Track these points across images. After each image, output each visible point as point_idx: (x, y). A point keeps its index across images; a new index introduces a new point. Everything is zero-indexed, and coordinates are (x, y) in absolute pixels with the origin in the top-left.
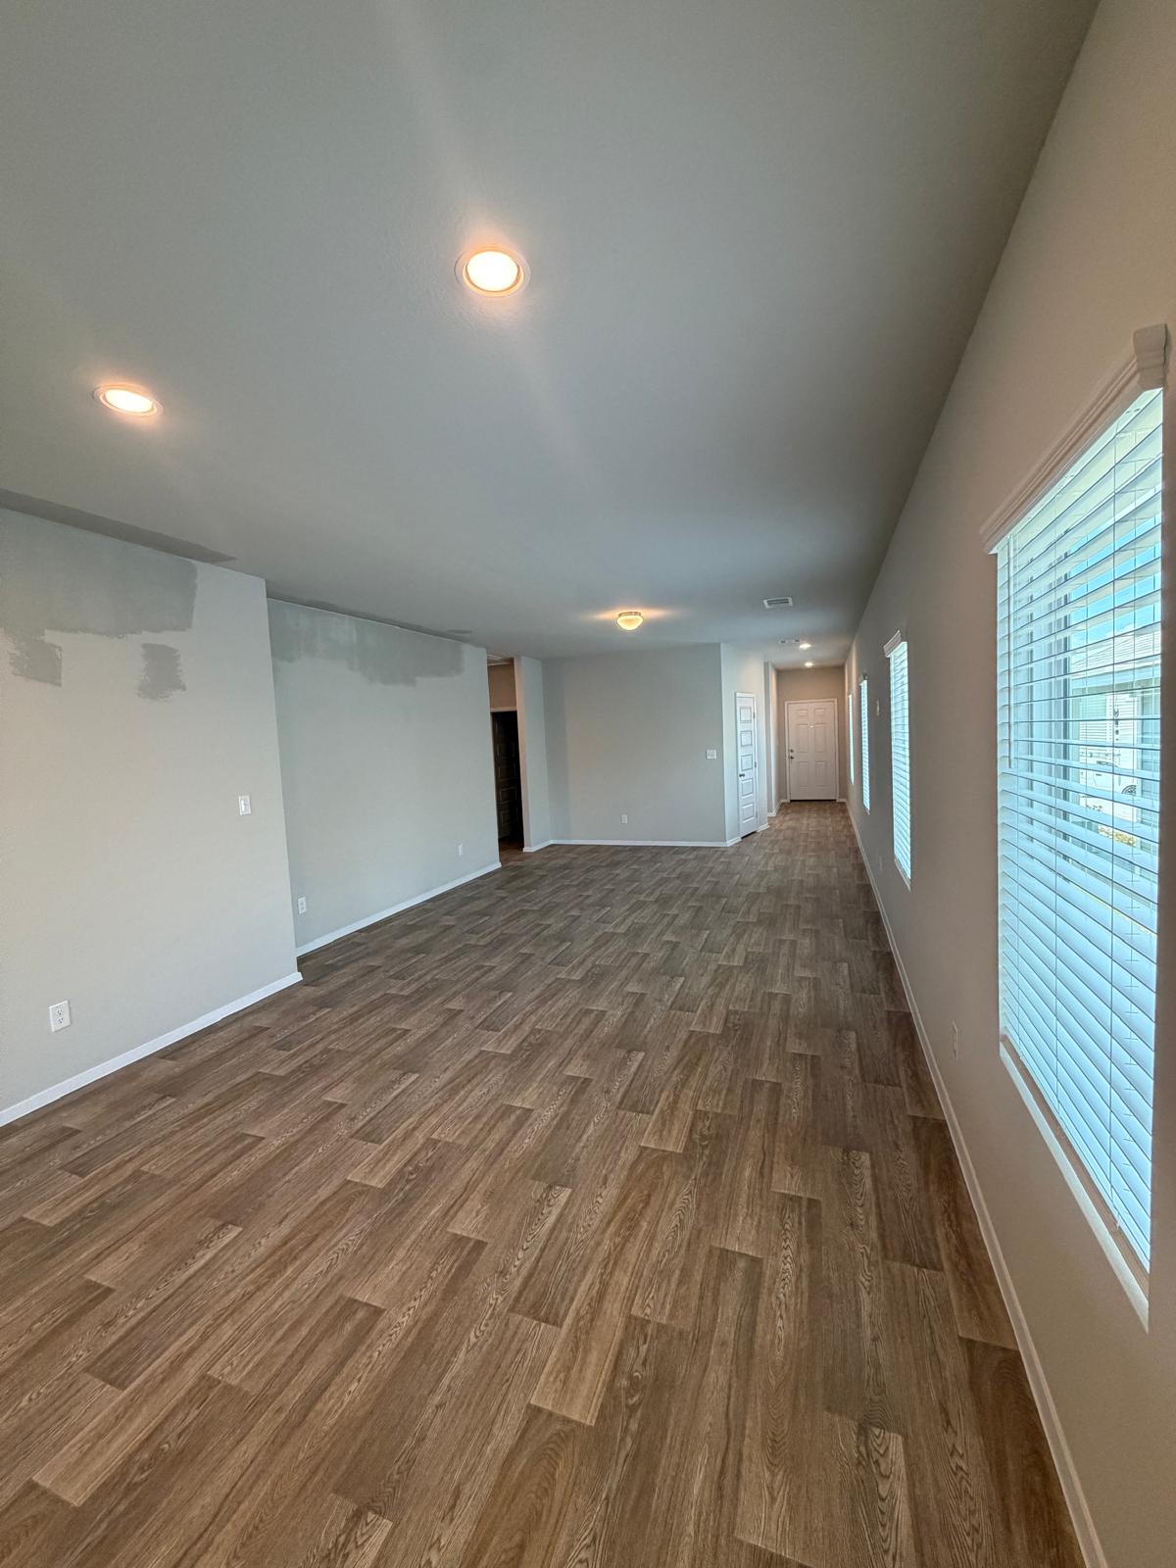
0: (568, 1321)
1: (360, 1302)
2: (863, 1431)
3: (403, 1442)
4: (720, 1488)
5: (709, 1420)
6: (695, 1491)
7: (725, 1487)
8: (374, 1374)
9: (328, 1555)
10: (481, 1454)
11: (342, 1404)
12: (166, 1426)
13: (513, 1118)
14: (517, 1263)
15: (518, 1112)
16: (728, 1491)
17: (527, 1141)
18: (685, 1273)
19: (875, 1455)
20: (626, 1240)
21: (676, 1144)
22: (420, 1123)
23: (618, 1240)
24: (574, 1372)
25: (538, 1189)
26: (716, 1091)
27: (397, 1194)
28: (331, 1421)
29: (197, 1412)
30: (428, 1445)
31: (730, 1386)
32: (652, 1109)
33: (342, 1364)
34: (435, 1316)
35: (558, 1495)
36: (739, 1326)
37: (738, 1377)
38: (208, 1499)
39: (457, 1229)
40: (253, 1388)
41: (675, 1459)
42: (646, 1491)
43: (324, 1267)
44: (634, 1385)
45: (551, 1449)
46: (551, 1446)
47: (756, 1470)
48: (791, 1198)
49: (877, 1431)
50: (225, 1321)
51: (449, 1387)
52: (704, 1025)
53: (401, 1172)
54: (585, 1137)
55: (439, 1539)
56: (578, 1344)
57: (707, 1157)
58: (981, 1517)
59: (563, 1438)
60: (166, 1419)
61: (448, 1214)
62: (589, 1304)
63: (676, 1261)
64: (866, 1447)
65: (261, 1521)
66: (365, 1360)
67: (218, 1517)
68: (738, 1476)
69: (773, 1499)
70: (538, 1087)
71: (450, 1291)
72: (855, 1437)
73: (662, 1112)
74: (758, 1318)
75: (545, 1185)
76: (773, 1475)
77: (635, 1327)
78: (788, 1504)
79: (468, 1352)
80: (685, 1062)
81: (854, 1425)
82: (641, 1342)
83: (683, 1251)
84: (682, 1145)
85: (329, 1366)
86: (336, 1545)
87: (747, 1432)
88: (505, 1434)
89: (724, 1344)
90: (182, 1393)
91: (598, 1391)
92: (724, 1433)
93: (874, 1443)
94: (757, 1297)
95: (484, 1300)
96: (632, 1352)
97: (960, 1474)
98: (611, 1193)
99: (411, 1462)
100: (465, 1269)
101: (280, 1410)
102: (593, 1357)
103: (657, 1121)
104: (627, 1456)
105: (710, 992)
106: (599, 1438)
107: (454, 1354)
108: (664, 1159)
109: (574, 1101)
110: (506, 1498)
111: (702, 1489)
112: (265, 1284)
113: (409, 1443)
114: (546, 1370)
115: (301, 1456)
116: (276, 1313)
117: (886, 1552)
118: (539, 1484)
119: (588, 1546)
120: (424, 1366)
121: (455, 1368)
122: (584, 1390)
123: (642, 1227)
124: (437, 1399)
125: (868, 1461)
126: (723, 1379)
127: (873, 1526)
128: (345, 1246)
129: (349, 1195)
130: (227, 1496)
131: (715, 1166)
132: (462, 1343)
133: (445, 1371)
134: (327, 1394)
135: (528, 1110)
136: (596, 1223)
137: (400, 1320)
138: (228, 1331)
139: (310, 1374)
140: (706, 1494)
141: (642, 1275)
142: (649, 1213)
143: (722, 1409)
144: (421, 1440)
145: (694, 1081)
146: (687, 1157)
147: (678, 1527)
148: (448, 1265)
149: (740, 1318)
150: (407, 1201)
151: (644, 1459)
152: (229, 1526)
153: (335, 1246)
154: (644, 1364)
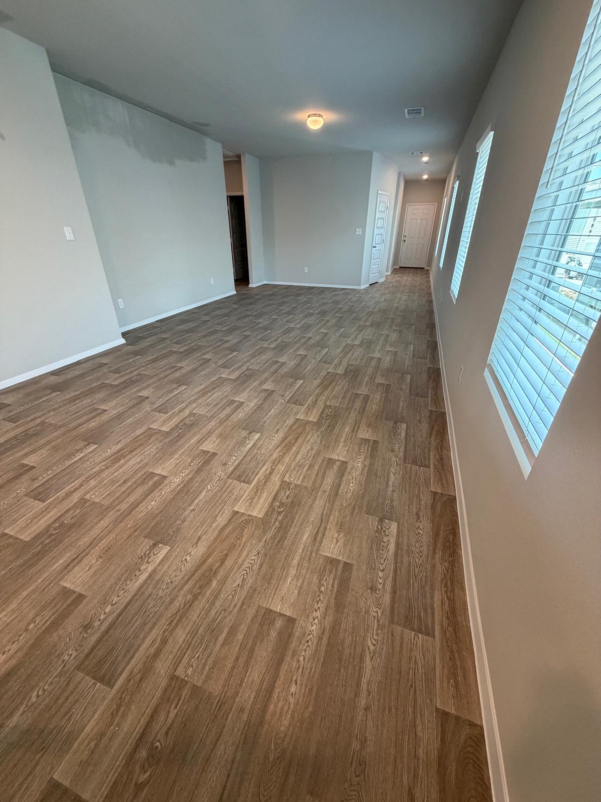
0: (254, 483)
1: (156, 474)
2: (381, 521)
3: (175, 522)
4: (315, 539)
5: (314, 516)
6: (304, 539)
7: (317, 538)
8: (162, 499)
9: (142, 557)
10: (211, 526)
11: (147, 509)
12: (65, 515)
13: (234, 405)
14: (232, 461)
15: (237, 403)
16: (318, 539)
17: (240, 415)
18: (311, 466)
19: (384, 529)
20: (285, 454)
21: (314, 418)
22: (187, 406)
23: (281, 454)
24: (255, 500)
25: (244, 433)
26: (336, 397)
27: (175, 433)
28: (142, 515)
29: (79, 511)
30: (186, 523)
31: (325, 506)
32: (304, 403)
33: (148, 495)
34: (191, 480)
35: (244, 539)
36: (333, 485)
37: (329, 502)
38: (86, 540)
39: (204, 447)
40: (106, 503)
41: (297, 529)
42: (283, 538)
43: (138, 460)
44: (282, 504)
45: (243, 525)
46: (242, 524)
47: (332, 532)
48: (365, 440)
49: (387, 521)
50: (91, 479)
51: (197, 504)
52: (336, 370)
53: (177, 426)
54: (269, 414)
55: (191, 552)
56: (258, 490)
57: (328, 423)
58: (425, 549)
59: (247, 522)
60: (66, 512)
61: (200, 442)
62: (265, 477)
63: (308, 461)
64: (381, 526)
65: (111, 546)
66: (158, 494)
67: (92, 544)
68: (324, 534)
69: (337, 542)
70: (248, 393)
71: (199, 471)
72: (377, 523)
73: (309, 405)
74: (342, 483)
75: (248, 432)
76: (339, 535)
77: (284, 485)
78: (343, 543)
79: (207, 492)
80: (323, 384)
81: (377, 519)
82: (287, 490)
83: (311, 458)
84: (317, 417)
85: (141, 496)
86: (145, 554)
87: (330, 520)
88: (221, 520)
89: (325, 492)
90: (72, 504)
91: (266, 506)
92: (320, 520)
93: (384, 525)
94: (343, 475)
95: (215, 474)
96: (283, 493)
97: (419, 535)
98: (281, 435)
99: (178, 529)
100: (207, 462)
101: (119, 510)
102: (265, 495)
103: (306, 408)
104: (276, 528)
105: (341, 355)
106: (264, 523)
107: (201, 492)
108: (307, 423)
109: (265, 399)
110: (221, 540)
111: (307, 539)
112: (110, 466)
113: (179, 522)
114: (242, 499)
115: (129, 526)
116: (116, 477)
117: (382, 558)
118: (236, 536)
119: (255, 555)
120: (186, 497)
121: (201, 497)
122: (259, 506)
123: (293, 449)
124: (192, 508)
125: (380, 532)
126: (322, 503)
127: (378, 550)
128: (149, 453)
129: (151, 434)
130: (95, 538)
131: (331, 427)
132: (204, 489)
133: (196, 498)
134: (141, 505)
135: (242, 402)
136: (271, 447)
137: (175, 480)
138: (93, 483)
139: (132, 499)
140: (309, 540)
141: (290, 466)
142: (297, 444)
143: (320, 513)
144: (183, 522)
145: (326, 393)
146: (318, 424)
147: (295, 550)
148: (198, 462)
149: (334, 482)
150: (180, 437)
151: (283, 530)
152: (97, 548)
153: (144, 453)
154: (287, 498)
